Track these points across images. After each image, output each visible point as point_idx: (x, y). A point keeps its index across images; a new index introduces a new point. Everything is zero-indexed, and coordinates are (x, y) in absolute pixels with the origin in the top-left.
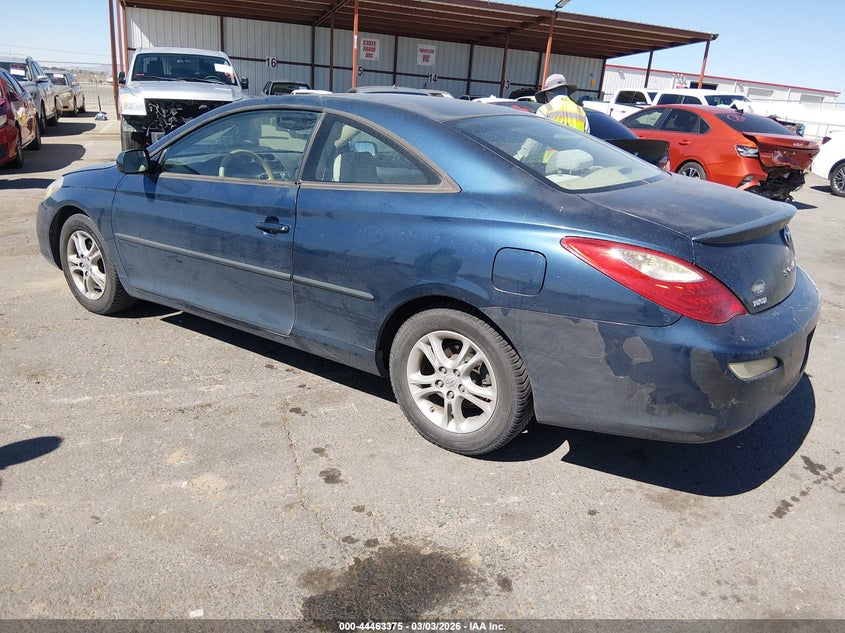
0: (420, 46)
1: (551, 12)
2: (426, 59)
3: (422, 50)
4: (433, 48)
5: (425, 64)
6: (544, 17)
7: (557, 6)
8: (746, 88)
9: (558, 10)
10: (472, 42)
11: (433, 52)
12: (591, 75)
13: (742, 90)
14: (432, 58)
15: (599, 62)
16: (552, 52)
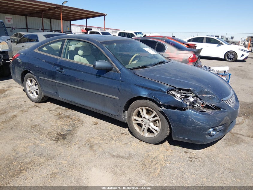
0: (6, 17)
1: (60, 5)
2: (9, 21)
3: (6, 18)
4: (12, 17)
5: (9, 23)
6: (58, 7)
7: (63, 4)
8: (99, 29)
9: (63, 5)
10: (26, 16)
11: (11, 19)
12: (67, 26)
13: (98, 30)
14: (12, 21)
15: (69, 22)
16: (63, 20)
